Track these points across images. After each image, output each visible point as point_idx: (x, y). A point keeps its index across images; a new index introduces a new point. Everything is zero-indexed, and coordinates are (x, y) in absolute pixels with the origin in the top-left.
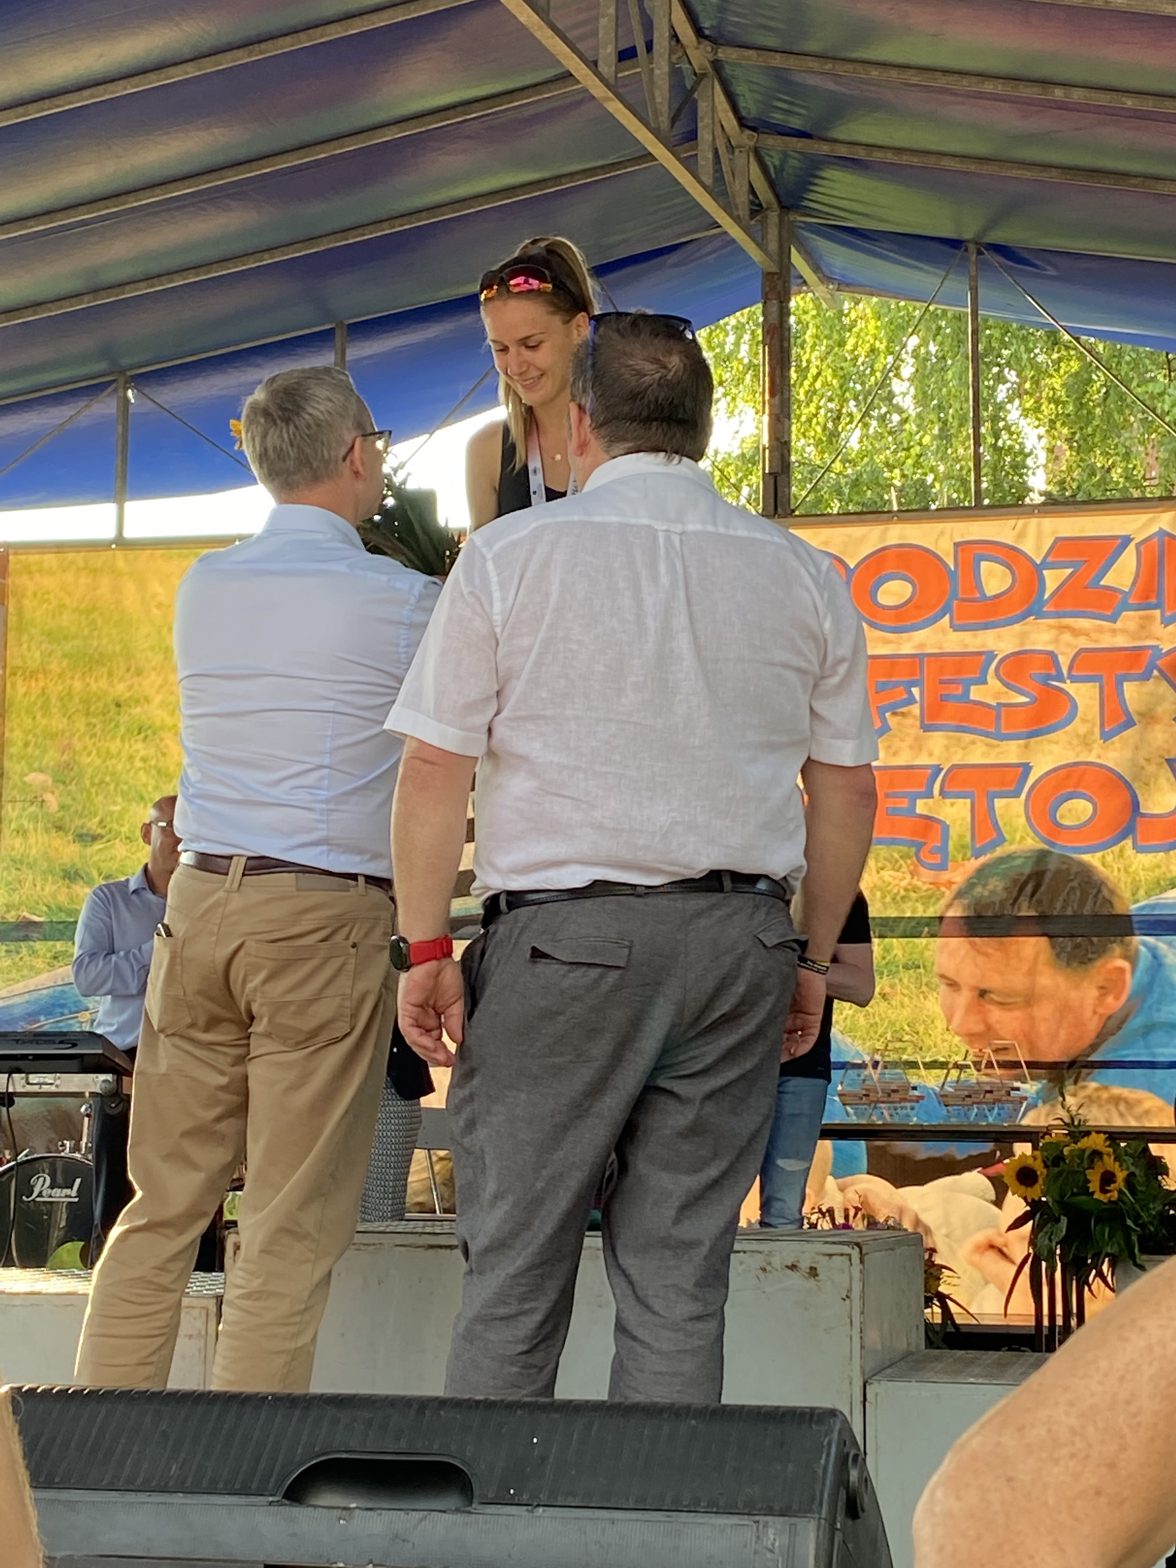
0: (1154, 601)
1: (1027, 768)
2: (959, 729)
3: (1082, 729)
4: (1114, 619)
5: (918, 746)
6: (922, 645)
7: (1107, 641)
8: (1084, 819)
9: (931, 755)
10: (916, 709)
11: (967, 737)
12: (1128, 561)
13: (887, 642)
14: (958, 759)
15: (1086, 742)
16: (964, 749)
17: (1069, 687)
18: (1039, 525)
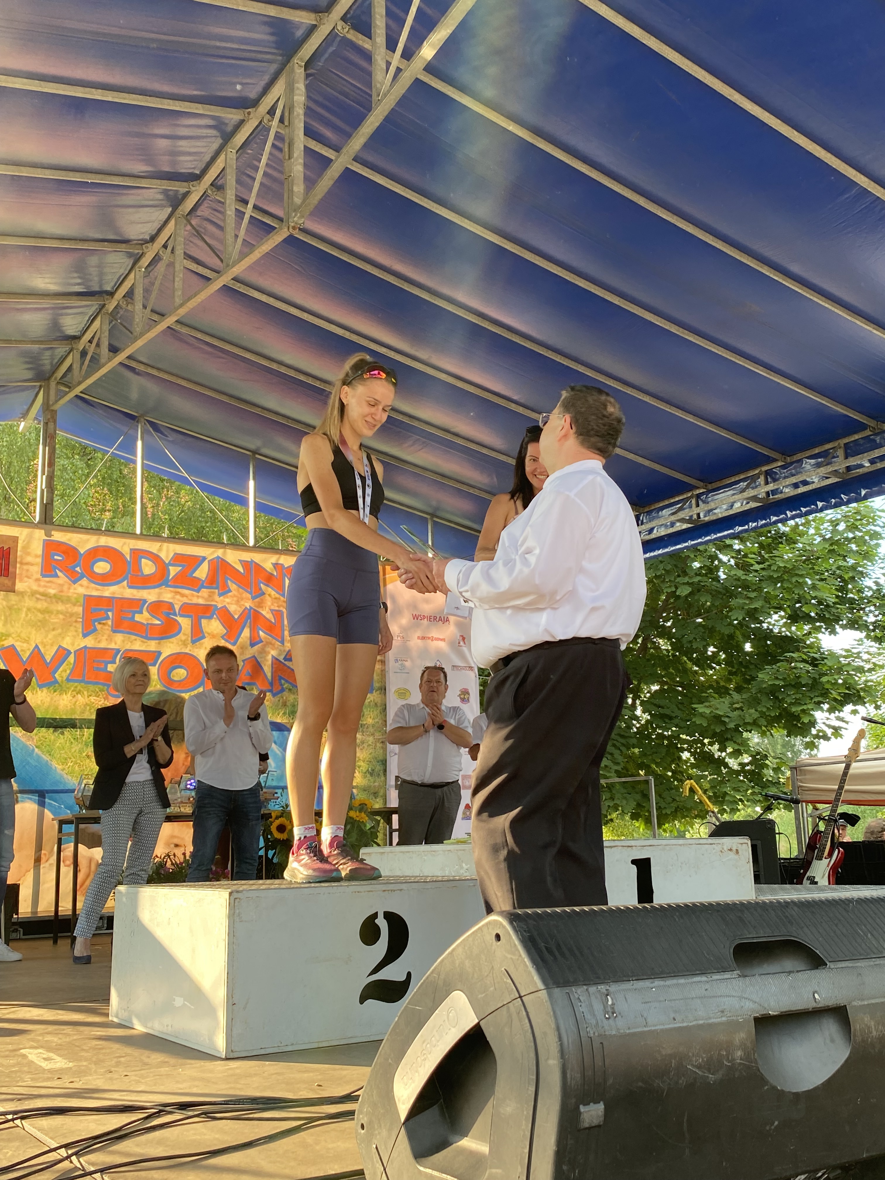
0: (214, 586)
1: (160, 653)
2: (129, 633)
3: (183, 638)
4: (198, 591)
5: (110, 640)
6: (114, 593)
7: (195, 601)
8: (183, 678)
9: (116, 644)
10: (110, 622)
11: (133, 637)
12: (205, 566)
13: (97, 590)
14: (128, 647)
15: (185, 644)
16: (131, 642)
17: (180, 619)
18: (168, 547)
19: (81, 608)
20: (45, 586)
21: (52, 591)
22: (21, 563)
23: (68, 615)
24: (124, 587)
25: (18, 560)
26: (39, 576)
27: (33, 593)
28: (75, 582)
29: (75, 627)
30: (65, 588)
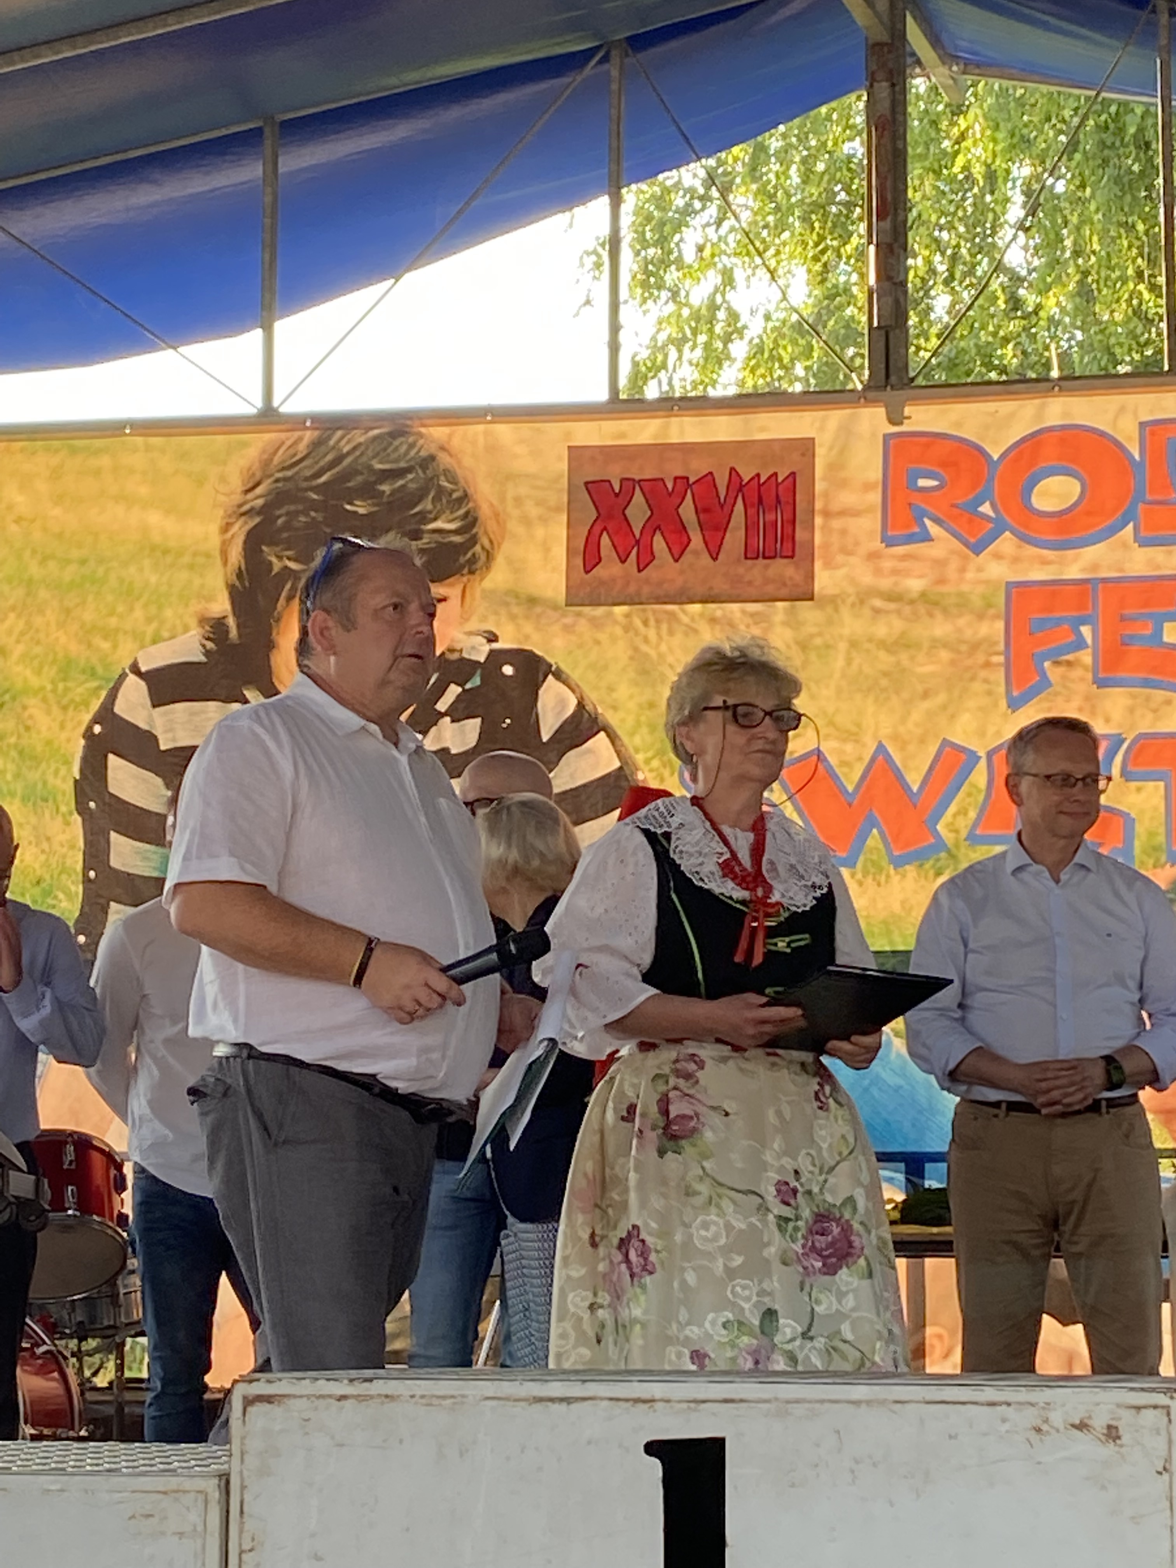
2: (1146, 684)
5: (1090, 708)
6: (1095, 567)
9: (1108, 720)
10: (1086, 657)
11: (1160, 695)
13: (1045, 562)
14: (1147, 725)
16: (1155, 711)
19: (1000, 625)
20: (895, 572)
21: (915, 585)
22: (827, 514)
23: (964, 648)
24: (1125, 545)
25: (818, 505)
26: (878, 545)
27: (863, 597)
28: (977, 549)
29: (986, 681)
30: (951, 572)
